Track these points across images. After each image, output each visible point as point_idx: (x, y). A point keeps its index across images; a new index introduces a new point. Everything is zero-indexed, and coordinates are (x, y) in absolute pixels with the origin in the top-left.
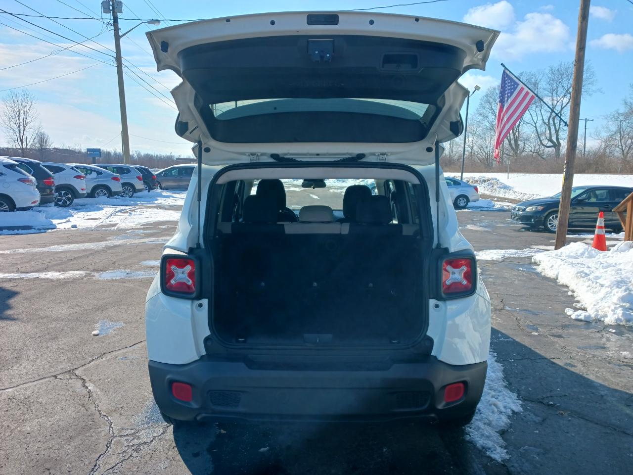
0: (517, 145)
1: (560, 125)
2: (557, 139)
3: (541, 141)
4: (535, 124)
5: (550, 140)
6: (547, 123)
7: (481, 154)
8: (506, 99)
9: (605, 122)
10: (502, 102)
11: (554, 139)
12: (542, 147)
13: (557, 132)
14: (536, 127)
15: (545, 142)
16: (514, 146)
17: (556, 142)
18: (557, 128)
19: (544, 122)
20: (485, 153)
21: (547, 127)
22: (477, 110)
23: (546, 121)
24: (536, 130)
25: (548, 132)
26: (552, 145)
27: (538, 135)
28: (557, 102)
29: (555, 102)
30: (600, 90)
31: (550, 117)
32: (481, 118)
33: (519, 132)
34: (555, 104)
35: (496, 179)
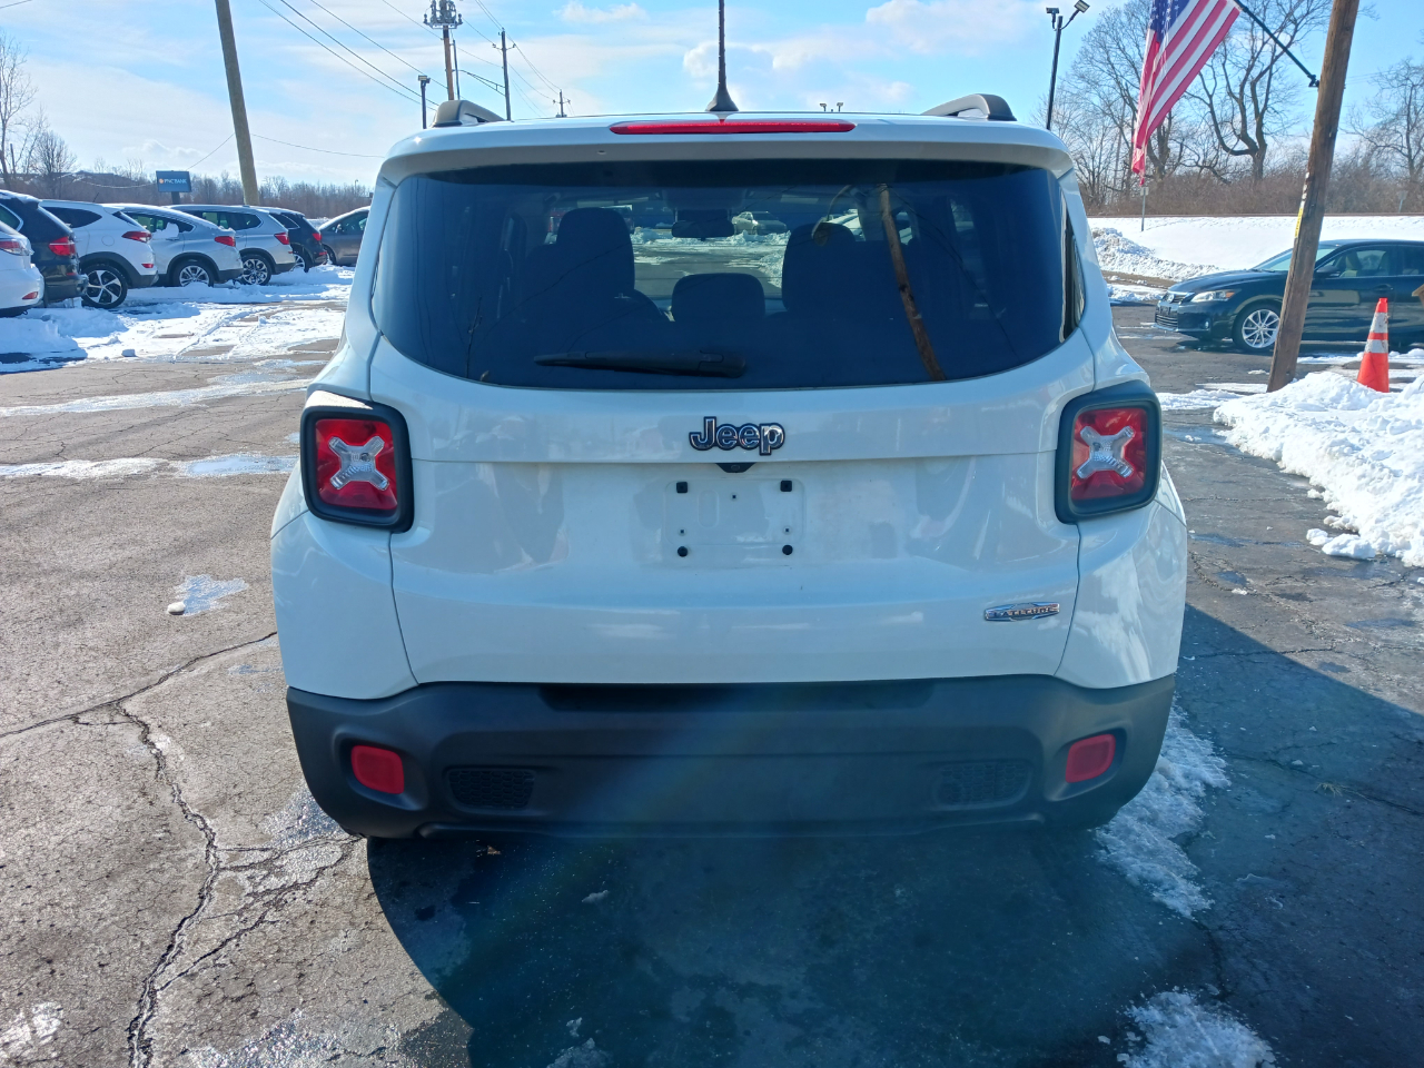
0: (1164, 150)
1: (1267, 99)
2: (1260, 134)
3: (1220, 138)
4: (1210, 97)
5: (1244, 137)
6: (1238, 96)
7: (1079, 173)
8: (1168, 19)
10: (1158, 27)
11: (1252, 134)
12: (1224, 155)
13: (1259, 116)
14: (1211, 105)
15: (1232, 142)
16: (1156, 152)
17: (1256, 140)
18: (1261, 107)
19: (1230, 93)
20: (1089, 171)
21: (1236, 104)
22: (1074, 67)
23: (1236, 90)
24: (1212, 112)
25: (1239, 117)
26: (1247, 147)
27: (1216, 124)
28: (1264, 44)
29: (1259, 44)
31: (1245, 79)
32: (1083, 85)
33: (1170, 119)
34: (1258, 50)
35: (1114, 231)
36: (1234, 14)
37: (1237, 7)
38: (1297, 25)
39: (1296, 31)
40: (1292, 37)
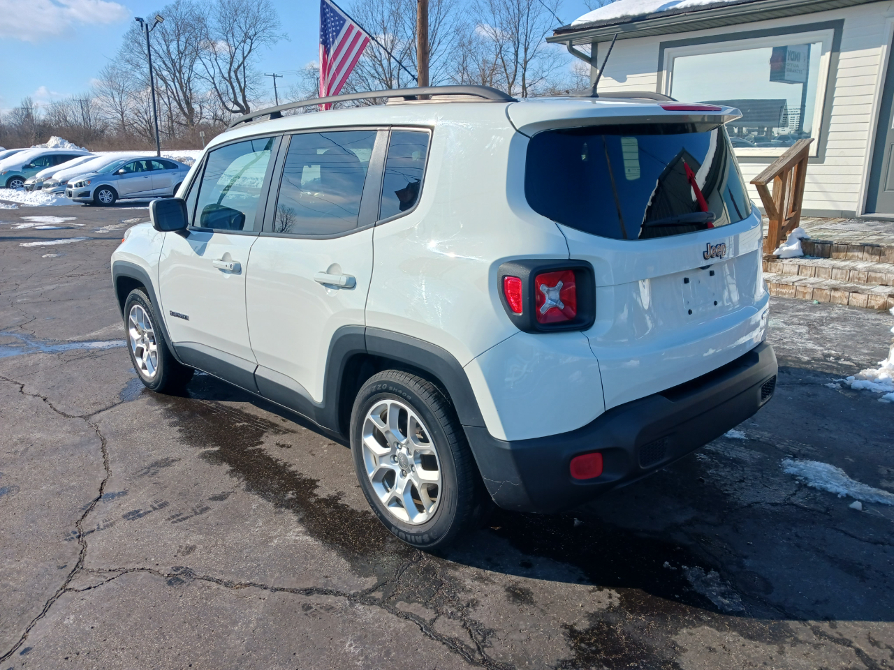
0: (191, 110)
1: (245, 82)
2: (245, 101)
3: (224, 103)
4: (213, 78)
5: (236, 103)
6: (228, 78)
7: (139, 122)
8: (331, 40)
9: (300, 79)
10: (326, 43)
11: (240, 101)
12: (228, 113)
13: (243, 91)
14: (214, 83)
15: (230, 105)
16: (186, 110)
17: (243, 105)
18: (243, 85)
19: (223, 77)
20: (146, 121)
21: (227, 83)
23: (226, 75)
24: (216, 87)
25: (231, 91)
26: (239, 109)
27: (219, 95)
28: (236, 49)
29: (233, 48)
30: (285, 35)
31: (230, 69)
33: (190, 90)
34: (234, 51)
36: (366, 41)
37: (368, 36)
38: (252, 40)
39: (252, 43)
40: (251, 47)
